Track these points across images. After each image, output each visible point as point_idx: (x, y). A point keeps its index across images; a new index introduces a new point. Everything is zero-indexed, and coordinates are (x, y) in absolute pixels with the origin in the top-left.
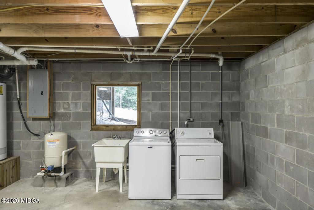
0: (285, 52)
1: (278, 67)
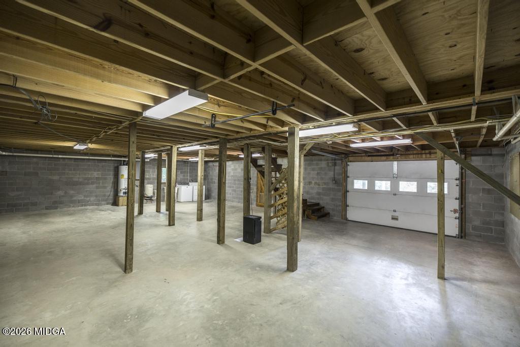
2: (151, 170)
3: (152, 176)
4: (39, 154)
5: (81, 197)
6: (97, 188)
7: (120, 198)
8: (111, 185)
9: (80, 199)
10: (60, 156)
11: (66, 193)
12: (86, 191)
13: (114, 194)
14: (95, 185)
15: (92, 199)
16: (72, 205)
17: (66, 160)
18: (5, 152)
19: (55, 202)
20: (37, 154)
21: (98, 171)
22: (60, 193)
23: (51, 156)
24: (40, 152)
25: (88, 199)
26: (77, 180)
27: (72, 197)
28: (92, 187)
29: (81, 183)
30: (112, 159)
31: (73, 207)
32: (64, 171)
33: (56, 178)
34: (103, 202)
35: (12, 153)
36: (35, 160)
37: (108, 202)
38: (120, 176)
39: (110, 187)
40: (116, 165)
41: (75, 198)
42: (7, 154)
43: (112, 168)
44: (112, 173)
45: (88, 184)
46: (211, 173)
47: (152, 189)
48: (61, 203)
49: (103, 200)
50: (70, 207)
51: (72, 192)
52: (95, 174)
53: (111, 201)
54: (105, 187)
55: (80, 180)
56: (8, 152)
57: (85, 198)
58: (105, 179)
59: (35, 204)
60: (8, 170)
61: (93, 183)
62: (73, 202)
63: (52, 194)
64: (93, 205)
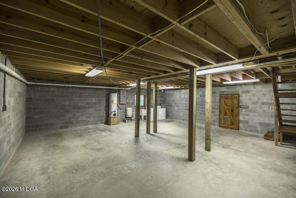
0: (177, 92)
1: (175, 94)
2: (130, 97)
3: (130, 101)
4: (55, 84)
5: (84, 118)
6: (95, 110)
7: (112, 119)
8: (104, 108)
9: (83, 119)
10: (70, 86)
11: (74, 115)
12: (88, 113)
13: (106, 115)
14: (93, 109)
15: (92, 119)
16: (78, 125)
17: (74, 89)
18: (30, 82)
19: (67, 123)
20: (54, 83)
21: (96, 97)
22: (70, 115)
23: (64, 85)
24: (55, 82)
25: (89, 119)
26: (81, 105)
27: (78, 118)
28: (91, 110)
29: (84, 107)
30: (106, 88)
31: (79, 126)
32: (72, 98)
33: (67, 103)
34: (99, 122)
35: (35, 82)
36: (52, 89)
37: (102, 121)
38: (111, 102)
39: (103, 110)
40: (107, 93)
41: (80, 119)
42: (31, 83)
43: (105, 95)
44: (104, 99)
45: (88, 108)
46: (168, 98)
47: (131, 111)
48: (71, 123)
49: (99, 120)
50: (77, 126)
51: (78, 114)
52: (94, 100)
53: (104, 121)
54: (100, 110)
55: (84, 105)
56: (32, 82)
57: (87, 119)
58: (100, 103)
59: (52, 125)
60: (33, 97)
61: (92, 107)
62: (78, 122)
63: (64, 116)
64: (92, 125)
